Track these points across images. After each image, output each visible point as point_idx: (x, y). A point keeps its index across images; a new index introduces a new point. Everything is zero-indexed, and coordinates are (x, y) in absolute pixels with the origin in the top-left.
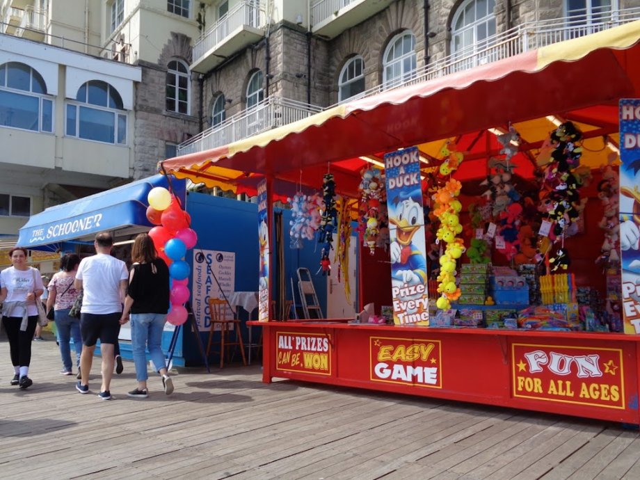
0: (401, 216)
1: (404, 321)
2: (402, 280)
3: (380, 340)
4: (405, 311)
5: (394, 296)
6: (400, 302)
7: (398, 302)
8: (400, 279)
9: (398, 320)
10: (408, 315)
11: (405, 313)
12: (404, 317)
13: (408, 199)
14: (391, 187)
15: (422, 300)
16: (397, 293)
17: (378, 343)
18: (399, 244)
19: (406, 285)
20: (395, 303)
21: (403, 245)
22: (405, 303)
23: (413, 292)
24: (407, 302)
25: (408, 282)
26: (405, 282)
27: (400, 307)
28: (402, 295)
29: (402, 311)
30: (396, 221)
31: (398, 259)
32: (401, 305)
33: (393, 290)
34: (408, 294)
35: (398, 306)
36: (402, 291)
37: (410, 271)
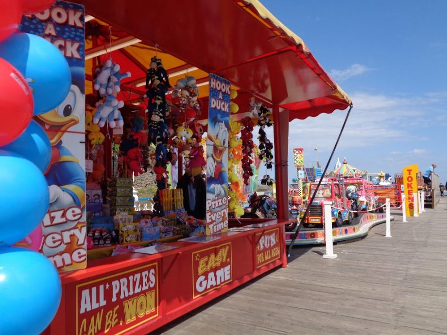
0: (217, 136)
1: (213, 231)
2: (213, 193)
3: (200, 253)
4: (215, 221)
5: (207, 208)
6: (212, 214)
7: (210, 213)
8: (212, 192)
9: (209, 230)
10: (216, 225)
11: (215, 223)
12: (213, 227)
13: (222, 122)
14: (213, 106)
15: (225, 210)
16: (210, 205)
17: (198, 257)
18: (214, 160)
19: (216, 198)
20: (208, 215)
21: (217, 162)
22: (215, 214)
23: (220, 204)
24: (216, 213)
25: (218, 195)
26: (216, 194)
27: (211, 219)
28: (213, 207)
29: (213, 222)
30: (213, 138)
31: (212, 174)
32: (212, 215)
33: (207, 202)
34: (217, 206)
35: (210, 217)
36: (214, 203)
37: (219, 185)
